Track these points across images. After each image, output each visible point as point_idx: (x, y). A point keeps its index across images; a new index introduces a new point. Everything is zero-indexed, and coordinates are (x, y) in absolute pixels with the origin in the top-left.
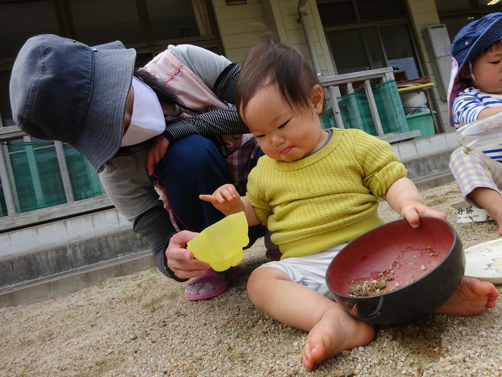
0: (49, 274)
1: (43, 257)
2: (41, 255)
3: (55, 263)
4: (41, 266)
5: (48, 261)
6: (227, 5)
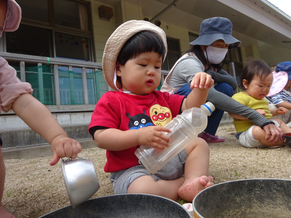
0: (24, 145)
1: (21, 134)
2: (21, 133)
3: (28, 139)
4: (19, 139)
5: (24, 137)
6: (100, 19)
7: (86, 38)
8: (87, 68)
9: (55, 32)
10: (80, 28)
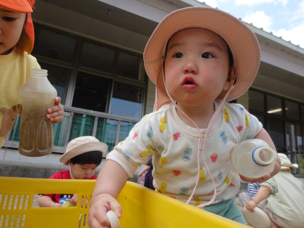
7: (141, 88)
8: (122, 121)
9: (115, 81)
10: (137, 78)
